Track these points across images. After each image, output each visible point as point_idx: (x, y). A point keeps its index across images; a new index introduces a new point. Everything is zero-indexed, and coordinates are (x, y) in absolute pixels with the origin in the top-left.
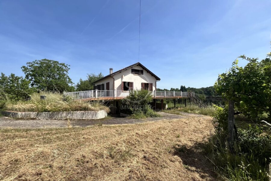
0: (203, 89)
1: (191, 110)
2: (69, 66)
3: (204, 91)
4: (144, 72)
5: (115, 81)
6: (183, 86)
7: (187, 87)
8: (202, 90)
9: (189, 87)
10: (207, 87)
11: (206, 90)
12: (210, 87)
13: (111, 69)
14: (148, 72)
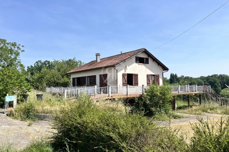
0: (202, 78)
1: (211, 110)
2: (23, 46)
3: (204, 82)
4: (150, 61)
5: (118, 73)
6: (173, 74)
7: (179, 76)
8: (201, 80)
9: (183, 75)
10: (209, 76)
11: (207, 81)
12: (212, 76)
13: (97, 55)
14: (155, 60)
